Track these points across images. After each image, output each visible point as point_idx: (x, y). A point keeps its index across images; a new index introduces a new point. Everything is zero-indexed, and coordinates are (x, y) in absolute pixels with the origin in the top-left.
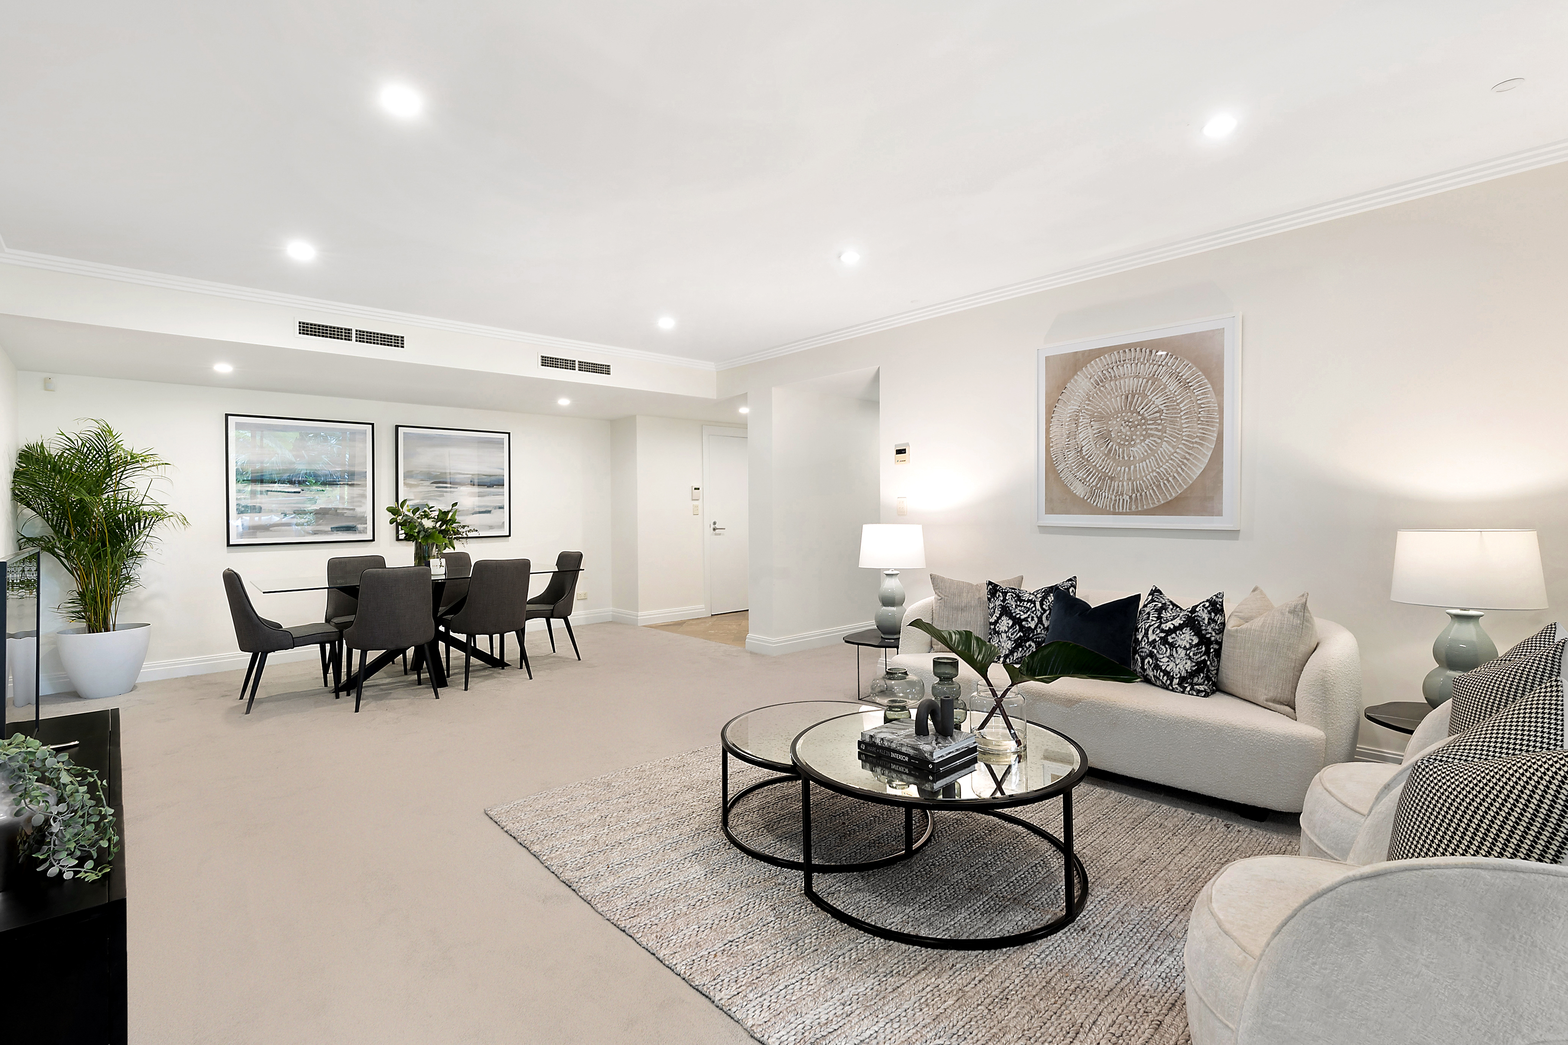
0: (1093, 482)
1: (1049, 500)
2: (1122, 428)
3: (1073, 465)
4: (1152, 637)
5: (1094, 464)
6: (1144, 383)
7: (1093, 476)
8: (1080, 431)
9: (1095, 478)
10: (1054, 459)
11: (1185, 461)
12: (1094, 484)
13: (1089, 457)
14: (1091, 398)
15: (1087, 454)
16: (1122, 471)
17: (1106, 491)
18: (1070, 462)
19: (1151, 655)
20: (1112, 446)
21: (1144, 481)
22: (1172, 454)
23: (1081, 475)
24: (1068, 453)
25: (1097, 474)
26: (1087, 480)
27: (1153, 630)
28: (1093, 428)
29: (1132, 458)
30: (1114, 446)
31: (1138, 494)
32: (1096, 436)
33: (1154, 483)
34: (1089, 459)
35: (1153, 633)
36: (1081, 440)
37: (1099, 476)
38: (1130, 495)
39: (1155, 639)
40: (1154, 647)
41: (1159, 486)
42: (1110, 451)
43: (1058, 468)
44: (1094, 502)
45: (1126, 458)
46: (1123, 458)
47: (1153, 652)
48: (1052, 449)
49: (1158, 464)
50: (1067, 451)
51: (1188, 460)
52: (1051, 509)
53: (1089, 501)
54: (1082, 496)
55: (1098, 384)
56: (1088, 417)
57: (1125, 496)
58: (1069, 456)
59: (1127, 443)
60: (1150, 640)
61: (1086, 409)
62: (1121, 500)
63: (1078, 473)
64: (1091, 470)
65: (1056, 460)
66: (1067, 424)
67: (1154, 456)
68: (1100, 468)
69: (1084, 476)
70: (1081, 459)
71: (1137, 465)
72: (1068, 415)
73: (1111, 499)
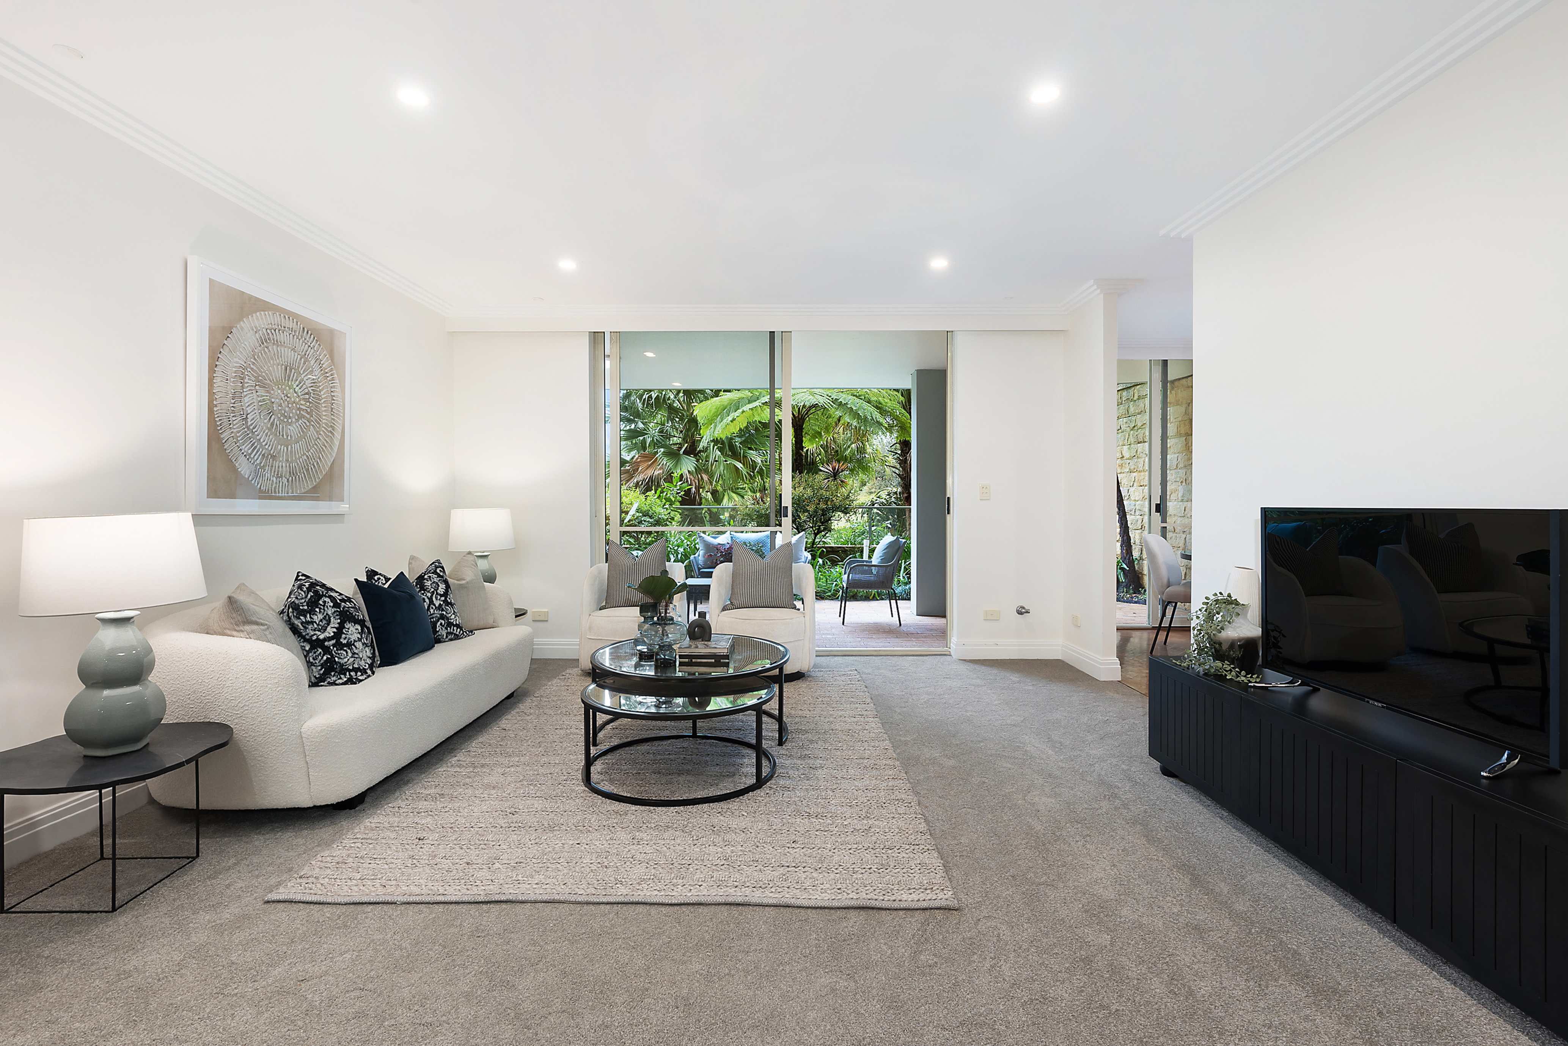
0: (257, 459)
1: (212, 479)
2: (282, 401)
3: (238, 435)
4: (437, 603)
5: (258, 438)
6: (298, 359)
7: (257, 452)
8: (245, 393)
9: (259, 456)
10: (218, 423)
11: (324, 448)
12: (258, 462)
13: (254, 428)
14: (256, 357)
15: (252, 424)
16: (282, 450)
17: (269, 472)
18: (235, 431)
19: (442, 617)
20: (274, 420)
21: (298, 464)
22: (316, 440)
23: (246, 449)
24: (234, 419)
25: (261, 450)
26: (252, 456)
27: (436, 597)
28: (258, 394)
29: (289, 438)
30: (276, 420)
31: (294, 478)
32: (260, 404)
33: (305, 467)
34: (254, 431)
35: (437, 599)
36: (247, 405)
37: (263, 453)
38: (288, 477)
39: (440, 604)
40: (443, 610)
41: (307, 470)
42: (272, 424)
43: (222, 436)
44: (258, 484)
45: (285, 437)
46: (283, 435)
47: (443, 614)
48: (215, 409)
49: (308, 448)
50: (232, 415)
51: (326, 447)
52: (214, 492)
53: (253, 482)
54: (246, 477)
55: (263, 344)
56: (253, 379)
57: (284, 478)
58: (235, 422)
59: (285, 420)
60: (437, 606)
61: (252, 369)
62: (281, 483)
63: (243, 447)
64: (256, 444)
65: (220, 424)
66: (232, 380)
67: (305, 438)
68: (264, 444)
69: (250, 451)
70: (246, 429)
71: (293, 445)
72: (234, 369)
73: (273, 481)
